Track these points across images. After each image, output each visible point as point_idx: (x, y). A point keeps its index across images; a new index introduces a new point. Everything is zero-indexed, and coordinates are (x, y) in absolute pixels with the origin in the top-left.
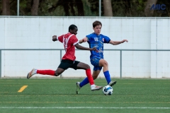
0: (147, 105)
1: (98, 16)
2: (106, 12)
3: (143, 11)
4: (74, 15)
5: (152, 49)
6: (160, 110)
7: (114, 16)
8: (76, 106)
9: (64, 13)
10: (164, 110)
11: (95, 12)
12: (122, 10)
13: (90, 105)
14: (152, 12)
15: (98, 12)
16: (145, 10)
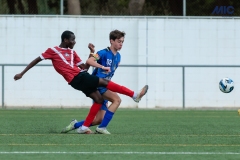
0: (134, 149)
1: (59, 13)
2: (70, 9)
3: (127, 7)
4: (23, 13)
5: (140, 63)
6: (152, 156)
7: (82, 14)
8: (26, 150)
9: (8, 10)
10: (159, 156)
11: (54, 9)
12: (94, 5)
13: (47, 148)
14: (140, 9)
15: (59, 8)
16: (130, 6)
